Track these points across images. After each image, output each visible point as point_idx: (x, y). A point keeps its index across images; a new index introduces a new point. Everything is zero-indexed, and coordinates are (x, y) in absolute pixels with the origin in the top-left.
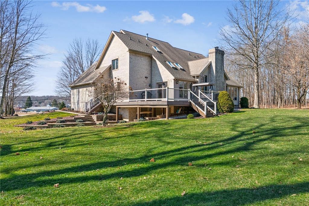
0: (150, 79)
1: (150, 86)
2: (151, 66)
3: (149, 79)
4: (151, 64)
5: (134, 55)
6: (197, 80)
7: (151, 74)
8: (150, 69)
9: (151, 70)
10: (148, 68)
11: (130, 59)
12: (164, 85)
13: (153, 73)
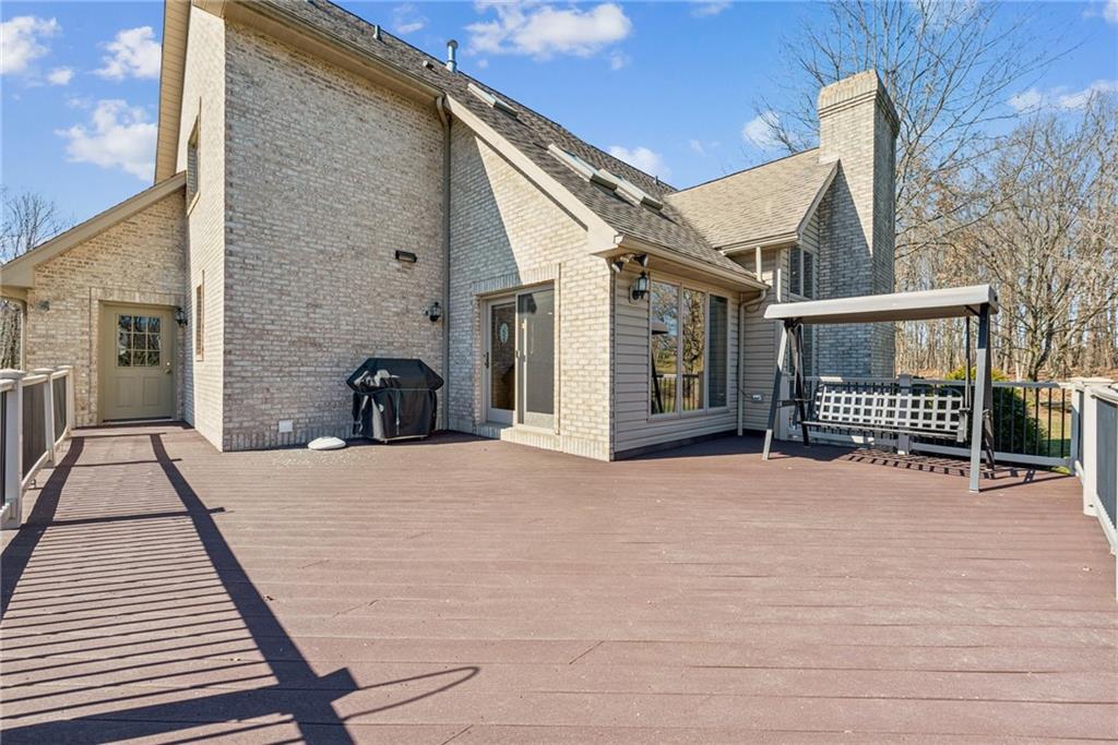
0: (436, 272)
1: (434, 319)
2: (448, 182)
3: (427, 271)
4: (448, 168)
5: (285, 58)
6: (768, 277)
7: (449, 236)
8: (440, 199)
9: (447, 207)
10: (425, 190)
11: (229, 81)
12: (532, 308)
13: (457, 227)
